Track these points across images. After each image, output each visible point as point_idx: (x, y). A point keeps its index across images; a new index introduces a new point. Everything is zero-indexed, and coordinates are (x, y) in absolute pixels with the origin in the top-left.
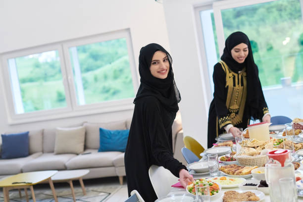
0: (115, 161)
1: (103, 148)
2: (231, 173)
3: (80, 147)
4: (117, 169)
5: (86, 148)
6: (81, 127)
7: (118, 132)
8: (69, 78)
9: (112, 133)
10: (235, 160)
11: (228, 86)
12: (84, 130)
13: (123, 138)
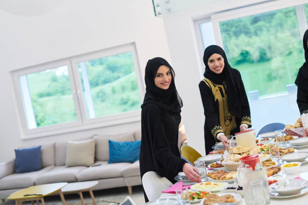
0: (123, 171)
1: (113, 160)
2: (217, 179)
3: (91, 159)
4: (125, 179)
5: (96, 160)
6: (90, 140)
7: (127, 144)
8: (79, 92)
9: (121, 144)
10: (223, 167)
11: (217, 100)
12: (94, 143)
13: (132, 148)
